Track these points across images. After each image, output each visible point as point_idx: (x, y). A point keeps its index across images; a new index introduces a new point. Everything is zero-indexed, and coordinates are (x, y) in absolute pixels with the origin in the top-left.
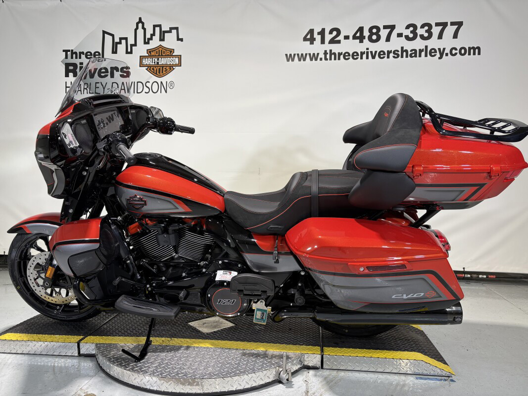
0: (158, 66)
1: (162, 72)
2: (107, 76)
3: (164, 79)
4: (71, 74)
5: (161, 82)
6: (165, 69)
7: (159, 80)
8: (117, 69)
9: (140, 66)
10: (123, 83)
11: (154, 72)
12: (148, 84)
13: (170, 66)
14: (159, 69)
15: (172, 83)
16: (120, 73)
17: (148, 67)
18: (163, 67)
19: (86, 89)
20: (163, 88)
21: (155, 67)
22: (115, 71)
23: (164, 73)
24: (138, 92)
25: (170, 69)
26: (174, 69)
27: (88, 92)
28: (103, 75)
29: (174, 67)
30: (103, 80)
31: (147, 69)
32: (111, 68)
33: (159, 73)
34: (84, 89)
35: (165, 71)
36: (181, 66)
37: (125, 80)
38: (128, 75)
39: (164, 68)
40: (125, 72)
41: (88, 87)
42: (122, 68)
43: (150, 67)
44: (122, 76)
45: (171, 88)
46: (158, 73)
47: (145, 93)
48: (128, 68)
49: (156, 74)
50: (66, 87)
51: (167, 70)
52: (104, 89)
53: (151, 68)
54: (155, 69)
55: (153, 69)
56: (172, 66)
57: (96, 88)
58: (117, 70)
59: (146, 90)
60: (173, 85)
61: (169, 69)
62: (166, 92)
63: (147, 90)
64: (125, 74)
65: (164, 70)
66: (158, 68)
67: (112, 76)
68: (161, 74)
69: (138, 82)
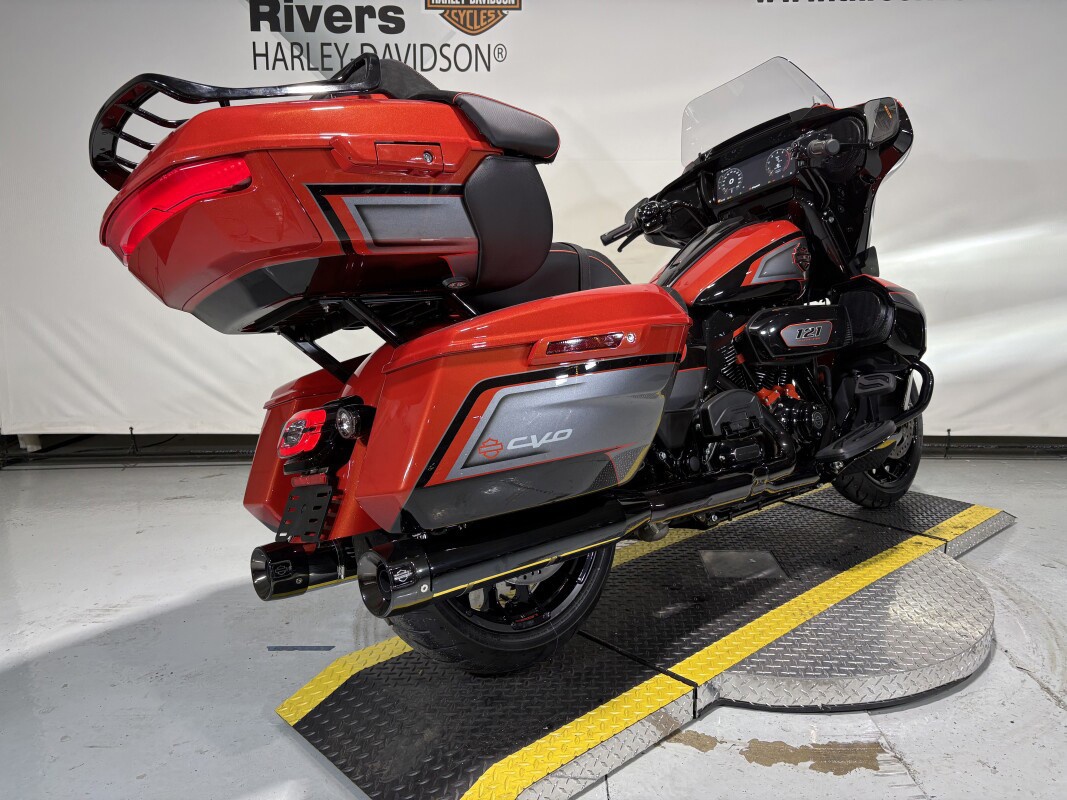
0: (467, 9)
1: (479, 23)
2: (349, 27)
3: (483, 40)
4: (265, 25)
5: (477, 47)
6: (485, 14)
7: (471, 41)
8: (370, 11)
9: (427, 8)
10: (387, 46)
11: (459, 23)
12: (446, 51)
13: (496, 9)
14: (472, 15)
15: (501, 49)
16: (377, 21)
17: (445, 9)
18: (479, 10)
19: (298, 57)
20: (482, 59)
21: (462, 10)
22: (366, 16)
23: (482, 24)
24: (425, 67)
25: (497, 16)
26: (505, 15)
27: (306, 67)
28: (338, 24)
29: (505, 12)
30: (340, 39)
31: (442, 15)
32: (357, 8)
33: (472, 24)
34: (293, 57)
35: (485, 20)
36: (520, 9)
37: (392, 39)
38: (400, 26)
39: (482, 12)
40: (391, 20)
41: (301, 53)
42: (384, 10)
43: (451, 9)
44: (384, 29)
45: (500, 59)
46: (468, 26)
47: (441, 69)
48: (398, 10)
49: (465, 26)
50: (255, 55)
51: (488, 18)
52: (342, 58)
53: (454, 12)
54: (462, 16)
55: (457, 15)
56: (501, 10)
57: (323, 56)
58: (372, 15)
59: (442, 63)
60: (504, 53)
61: (493, 16)
62: (488, 69)
63: (445, 65)
64: (392, 25)
65: (482, 17)
66: (469, 12)
67: (360, 28)
68: (476, 27)
69: (422, 46)
